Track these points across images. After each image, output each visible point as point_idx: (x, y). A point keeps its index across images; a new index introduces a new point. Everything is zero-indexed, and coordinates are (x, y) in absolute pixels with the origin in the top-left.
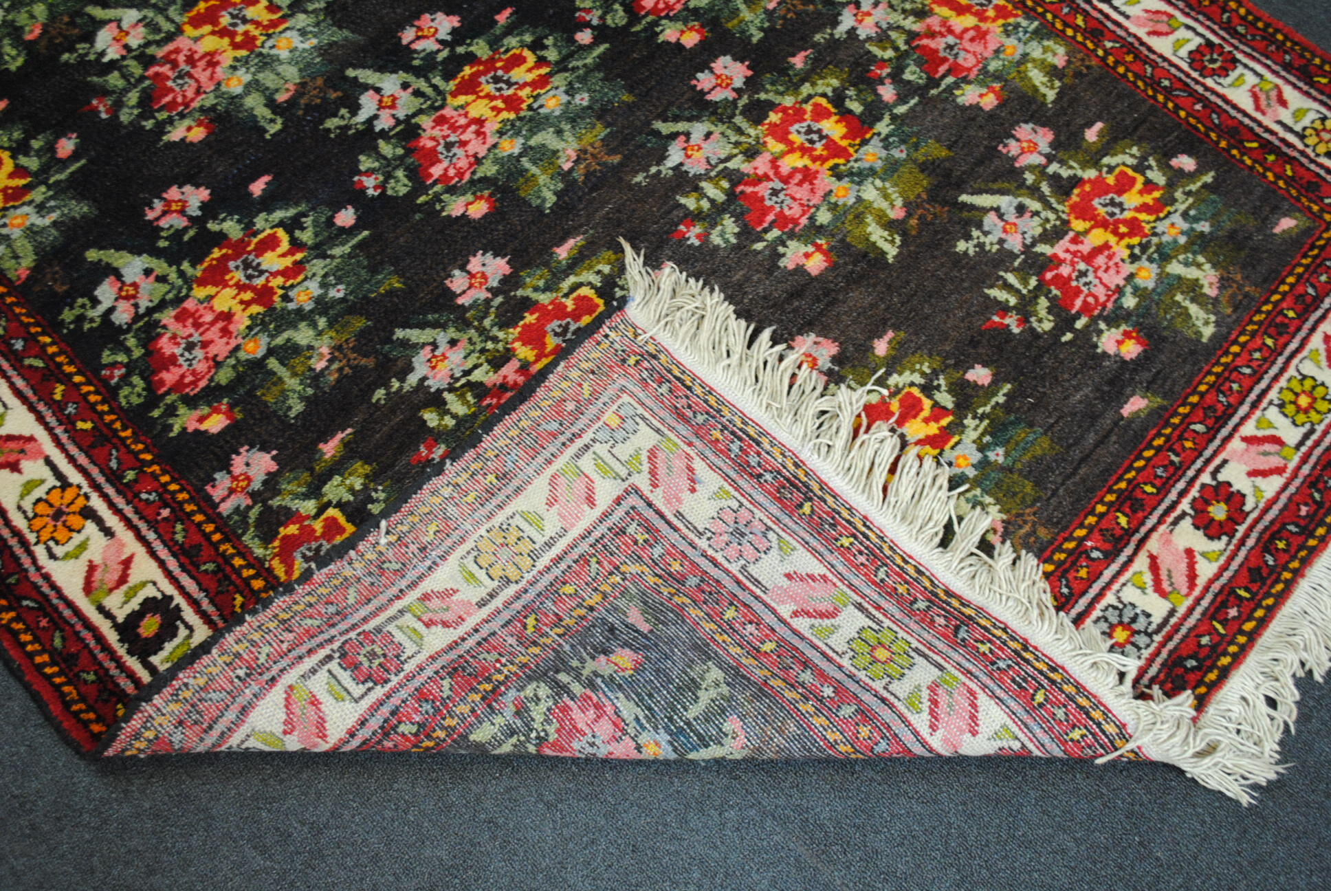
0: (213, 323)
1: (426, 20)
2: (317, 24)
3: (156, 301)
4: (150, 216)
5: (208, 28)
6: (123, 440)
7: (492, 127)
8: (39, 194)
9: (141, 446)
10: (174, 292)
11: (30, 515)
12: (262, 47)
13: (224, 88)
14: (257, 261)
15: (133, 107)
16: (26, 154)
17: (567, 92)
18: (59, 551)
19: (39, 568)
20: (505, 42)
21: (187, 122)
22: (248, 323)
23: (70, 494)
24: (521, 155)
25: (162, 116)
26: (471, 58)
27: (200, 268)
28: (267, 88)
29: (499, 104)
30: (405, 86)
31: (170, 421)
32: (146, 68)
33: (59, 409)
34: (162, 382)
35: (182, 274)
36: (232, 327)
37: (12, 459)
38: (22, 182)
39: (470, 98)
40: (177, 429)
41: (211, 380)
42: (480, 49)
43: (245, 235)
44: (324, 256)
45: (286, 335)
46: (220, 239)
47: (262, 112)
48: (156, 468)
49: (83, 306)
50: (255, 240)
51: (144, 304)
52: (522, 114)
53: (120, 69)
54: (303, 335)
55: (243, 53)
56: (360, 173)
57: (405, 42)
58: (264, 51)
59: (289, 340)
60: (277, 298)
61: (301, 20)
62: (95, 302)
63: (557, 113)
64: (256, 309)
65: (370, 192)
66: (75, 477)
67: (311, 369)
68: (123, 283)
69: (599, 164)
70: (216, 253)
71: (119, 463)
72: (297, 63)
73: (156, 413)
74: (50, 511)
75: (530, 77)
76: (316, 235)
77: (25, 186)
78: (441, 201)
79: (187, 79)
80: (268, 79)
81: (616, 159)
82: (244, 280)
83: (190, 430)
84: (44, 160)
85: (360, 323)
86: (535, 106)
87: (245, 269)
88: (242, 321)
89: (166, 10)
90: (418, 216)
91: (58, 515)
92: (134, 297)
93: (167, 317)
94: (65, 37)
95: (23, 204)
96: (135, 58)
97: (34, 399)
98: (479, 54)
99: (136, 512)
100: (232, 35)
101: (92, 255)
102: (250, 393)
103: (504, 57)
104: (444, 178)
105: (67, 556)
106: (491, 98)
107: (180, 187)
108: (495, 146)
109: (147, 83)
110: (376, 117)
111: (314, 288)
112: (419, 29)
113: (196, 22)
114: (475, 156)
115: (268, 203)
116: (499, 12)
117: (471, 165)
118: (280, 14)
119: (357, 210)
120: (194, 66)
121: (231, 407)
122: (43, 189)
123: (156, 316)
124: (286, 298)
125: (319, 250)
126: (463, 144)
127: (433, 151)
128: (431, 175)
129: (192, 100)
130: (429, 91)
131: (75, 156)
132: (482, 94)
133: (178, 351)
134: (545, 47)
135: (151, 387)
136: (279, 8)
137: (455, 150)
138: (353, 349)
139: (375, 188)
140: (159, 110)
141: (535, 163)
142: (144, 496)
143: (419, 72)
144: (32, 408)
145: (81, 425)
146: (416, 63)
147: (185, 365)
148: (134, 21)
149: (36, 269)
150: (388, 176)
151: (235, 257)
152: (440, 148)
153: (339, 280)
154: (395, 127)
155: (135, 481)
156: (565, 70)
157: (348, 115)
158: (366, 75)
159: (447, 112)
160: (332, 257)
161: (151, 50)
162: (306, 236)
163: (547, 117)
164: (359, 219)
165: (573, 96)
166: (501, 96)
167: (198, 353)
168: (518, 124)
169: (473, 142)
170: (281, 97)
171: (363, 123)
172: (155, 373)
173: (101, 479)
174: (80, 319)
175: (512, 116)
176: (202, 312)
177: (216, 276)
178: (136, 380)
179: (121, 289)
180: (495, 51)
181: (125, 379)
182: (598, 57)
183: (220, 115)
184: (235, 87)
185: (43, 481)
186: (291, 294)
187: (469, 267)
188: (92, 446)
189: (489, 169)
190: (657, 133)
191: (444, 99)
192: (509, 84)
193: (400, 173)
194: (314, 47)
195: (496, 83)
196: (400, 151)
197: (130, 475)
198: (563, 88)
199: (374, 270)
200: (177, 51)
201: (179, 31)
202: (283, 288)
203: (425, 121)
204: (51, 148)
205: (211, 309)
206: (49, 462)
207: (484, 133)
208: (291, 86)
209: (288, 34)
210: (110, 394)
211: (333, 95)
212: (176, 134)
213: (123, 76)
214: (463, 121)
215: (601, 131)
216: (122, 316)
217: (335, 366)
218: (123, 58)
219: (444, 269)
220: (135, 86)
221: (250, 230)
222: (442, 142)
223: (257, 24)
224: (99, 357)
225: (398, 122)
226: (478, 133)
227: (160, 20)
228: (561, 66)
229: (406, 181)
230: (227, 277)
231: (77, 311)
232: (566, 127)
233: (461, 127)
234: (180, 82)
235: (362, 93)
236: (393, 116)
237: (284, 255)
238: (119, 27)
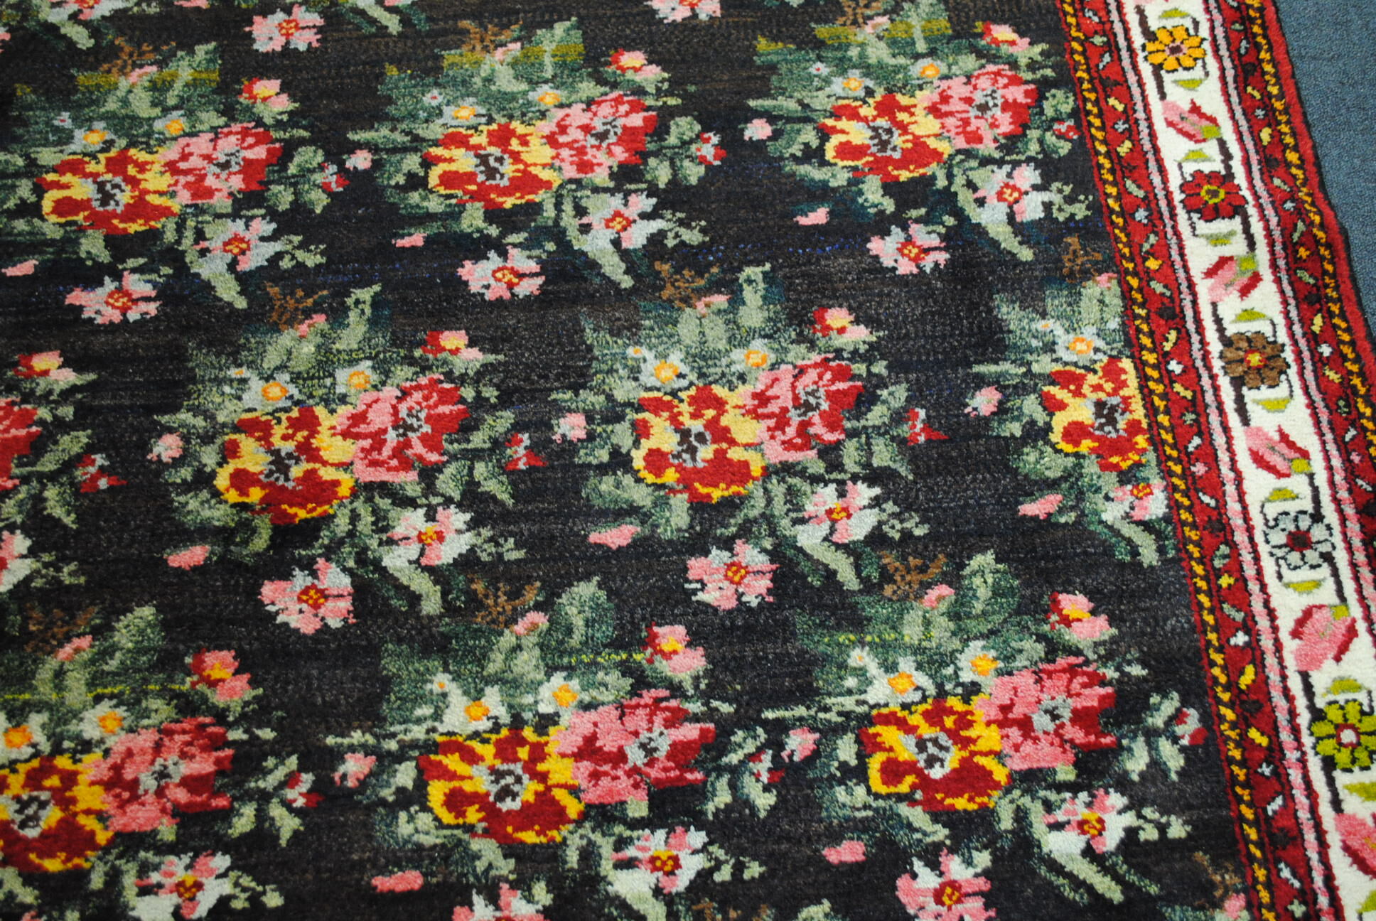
0: (951, 114)
1: (497, 291)
2: (611, 371)
3: (989, 167)
4: (942, 257)
5: (735, 454)
6: (1088, 71)
7: (547, 127)
8: (1043, 365)
9: (1077, 57)
10: (967, 165)
11: (1200, 63)
12: (691, 384)
13: (772, 357)
14: (871, 143)
15: (884, 402)
16: (1033, 422)
17: (440, 114)
18: (1188, 23)
19: (1212, 21)
20: (441, 209)
21: (838, 341)
22: (918, 93)
23: (1158, 59)
24: (546, 82)
25: (860, 368)
26: (493, 214)
27: (928, 171)
28: (727, 322)
29: (515, 145)
30: (585, 229)
31: (1039, 58)
32: (838, 445)
33: (1132, 134)
34: (1027, 93)
35: (950, 176)
36: (936, 98)
37: (1195, 118)
38: (1054, 390)
39: (533, 170)
40: (1038, 49)
41: (983, 66)
42: (473, 219)
43: (865, 175)
44: (805, 106)
45: (893, 61)
46: (891, 187)
47: (753, 297)
48: (1074, 33)
49: (1060, 210)
50: (859, 163)
51: (1000, 174)
52: (503, 121)
53: (868, 465)
54: (879, 53)
55: (719, 391)
56: (709, 167)
57: (540, 280)
58: (693, 377)
59: (894, 56)
60: (878, 97)
61: (624, 390)
62: (1048, 206)
63: (472, 100)
64: (903, 100)
65: (715, 139)
66: (1146, 70)
67: (892, 20)
68: (1010, 207)
69: (486, 29)
70: (904, 175)
71: (1102, 56)
72: (671, 336)
73: (1049, 72)
74: (1180, 56)
75: (458, 153)
76: (799, 131)
77: (1053, 383)
78: (658, 89)
79: (803, 397)
80: (717, 335)
81: (466, 24)
82: (896, 132)
83: (1027, 40)
84: (1018, 402)
85: (822, 31)
86: (484, 120)
87: (888, 142)
88: (924, 98)
89: (763, 515)
90: (692, 88)
91: (1175, 50)
92: (1007, 186)
93: (988, 148)
94: (904, 558)
95: (1066, 364)
96: (842, 469)
97: (1150, 156)
98: (481, 213)
99: (1109, 12)
100: (713, 424)
101: (1026, 254)
102: (957, 35)
103: (459, 193)
104: (636, 108)
105: (1184, 16)
106: (516, 157)
107: (894, 269)
108: (561, 106)
109: (848, 425)
110: (644, 216)
111: (838, 86)
112: (510, 286)
113: (741, 472)
114: (588, 109)
115: (820, 193)
116: (413, 248)
117: (599, 103)
118: (640, 416)
119: (743, 130)
120: (785, 410)
121: (981, 36)
122: (1036, 368)
123: (997, 155)
124: (870, 92)
125: (806, 116)
126: (586, 129)
127: (620, 141)
128: (645, 119)
129: (816, 365)
130: (568, 207)
131: (981, 382)
132: (521, 167)
133: (997, 112)
134: (411, 176)
135: (1039, 96)
136: (634, 424)
137: (600, 128)
138: (843, 14)
139: (708, 140)
140: (859, 377)
141: (541, 64)
142: (1096, 19)
143: (557, 233)
144: (1156, 150)
145: (1120, 107)
146: (551, 246)
147: (998, 95)
148: (809, 527)
149: (1086, 275)
150: (685, 144)
151: (889, 160)
152: (612, 139)
153: (810, 78)
154: (636, 191)
155: (1096, 33)
156: (416, 138)
157: (670, 235)
158: (614, 268)
159: (571, 172)
160: (800, 102)
161: (818, 467)
162: (809, 136)
163: (482, 102)
164: (748, 120)
165: (439, 108)
166: (504, 151)
167: (979, 98)
168: (517, 113)
169: (576, 124)
170: (720, 300)
171: (662, 217)
172: (1028, 106)
173: (1125, 54)
174: (1070, 200)
175: (517, 126)
176: (954, 131)
177: (920, 152)
178: (1049, 112)
179: (1016, 201)
180: (462, 205)
181: (1058, 119)
182: (372, 127)
183: (799, 325)
184: (760, 351)
185: (1176, 82)
186: (862, 94)
187: (688, 13)
188: (1117, 83)
189: (588, 88)
190: (405, 21)
191: (561, 186)
192: (484, 160)
193: (672, 140)
194: (638, 343)
195: (496, 170)
196: (652, 162)
197: (1098, 40)
198: (441, 121)
199: (773, 68)
200: (788, 445)
201: (767, 472)
202: (865, 102)
203: (601, 177)
204: (1002, 411)
205: (943, 127)
206: (1163, 96)
207: (558, 125)
208: (700, 306)
209: (651, 382)
210: (1078, 114)
211: (665, 268)
212: (859, 335)
213: (870, 454)
214: (565, 153)
215: (450, 57)
216: (1027, 176)
217: (868, 12)
218: (855, 478)
219: (711, 26)
220: (865, 428)
221: (857, 179)
222: (604, 145)
223: (674, 419)
224: (1071, 152)
225: (627, 194)
226: (563, 129)
227: (779, 507)
228: (416, 143)
229: (673, 128)
230: (909, 145)
231: (1069, 209)
232: (477, 81)
233: (571, 148)
234: (812, 400)
235: (635, 250)
236: (626, 205)
237: (843, 132)
238: (833, 530)
